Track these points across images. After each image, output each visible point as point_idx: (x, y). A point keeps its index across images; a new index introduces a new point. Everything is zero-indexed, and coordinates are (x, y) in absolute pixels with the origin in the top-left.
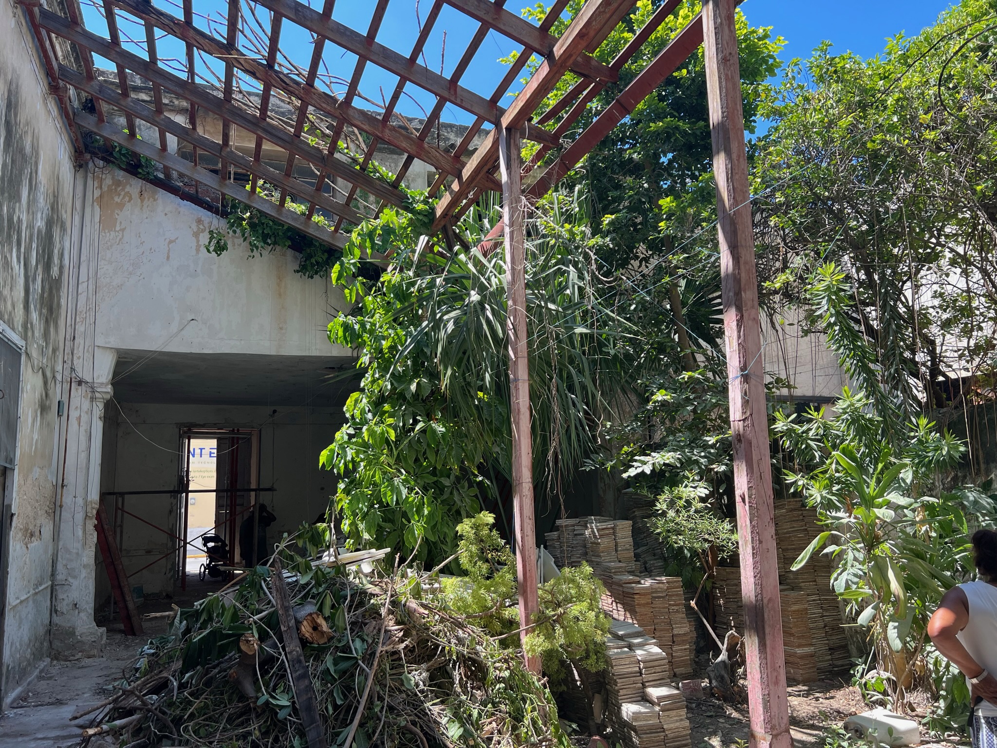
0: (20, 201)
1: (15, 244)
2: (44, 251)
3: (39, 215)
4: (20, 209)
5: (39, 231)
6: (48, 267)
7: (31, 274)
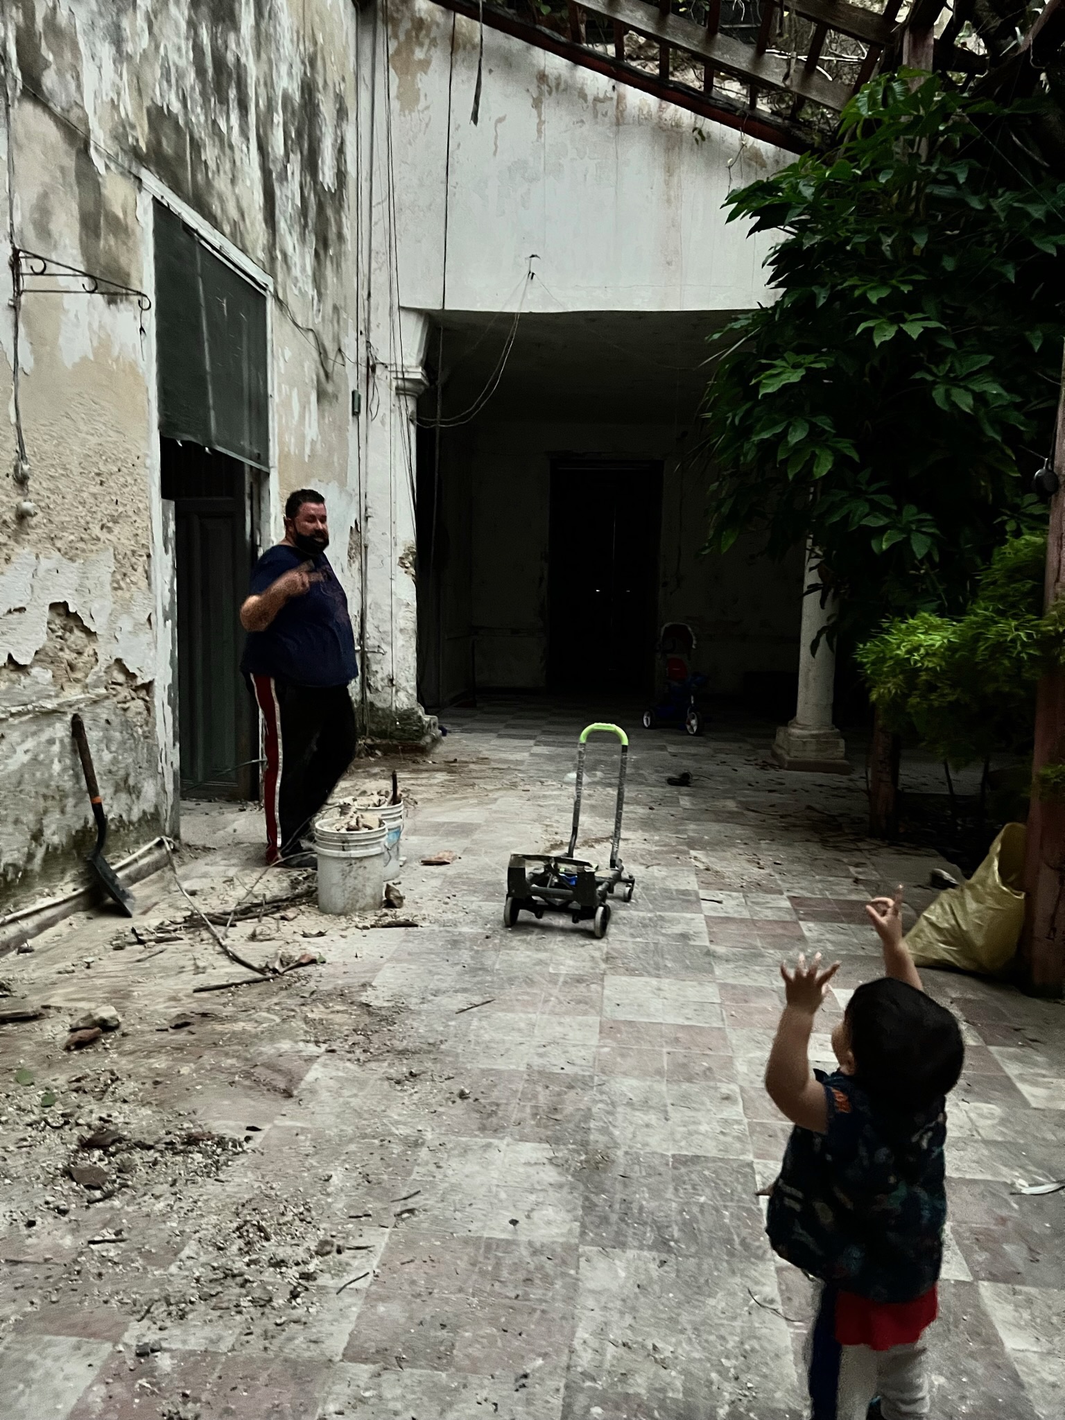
0: (236, 28)
1: (233, 105)
2: (299, 134)
3: (284, 69)
4: (238, 44)
5: (286, 98)
6: (311, 165)
7: (276, 169)
